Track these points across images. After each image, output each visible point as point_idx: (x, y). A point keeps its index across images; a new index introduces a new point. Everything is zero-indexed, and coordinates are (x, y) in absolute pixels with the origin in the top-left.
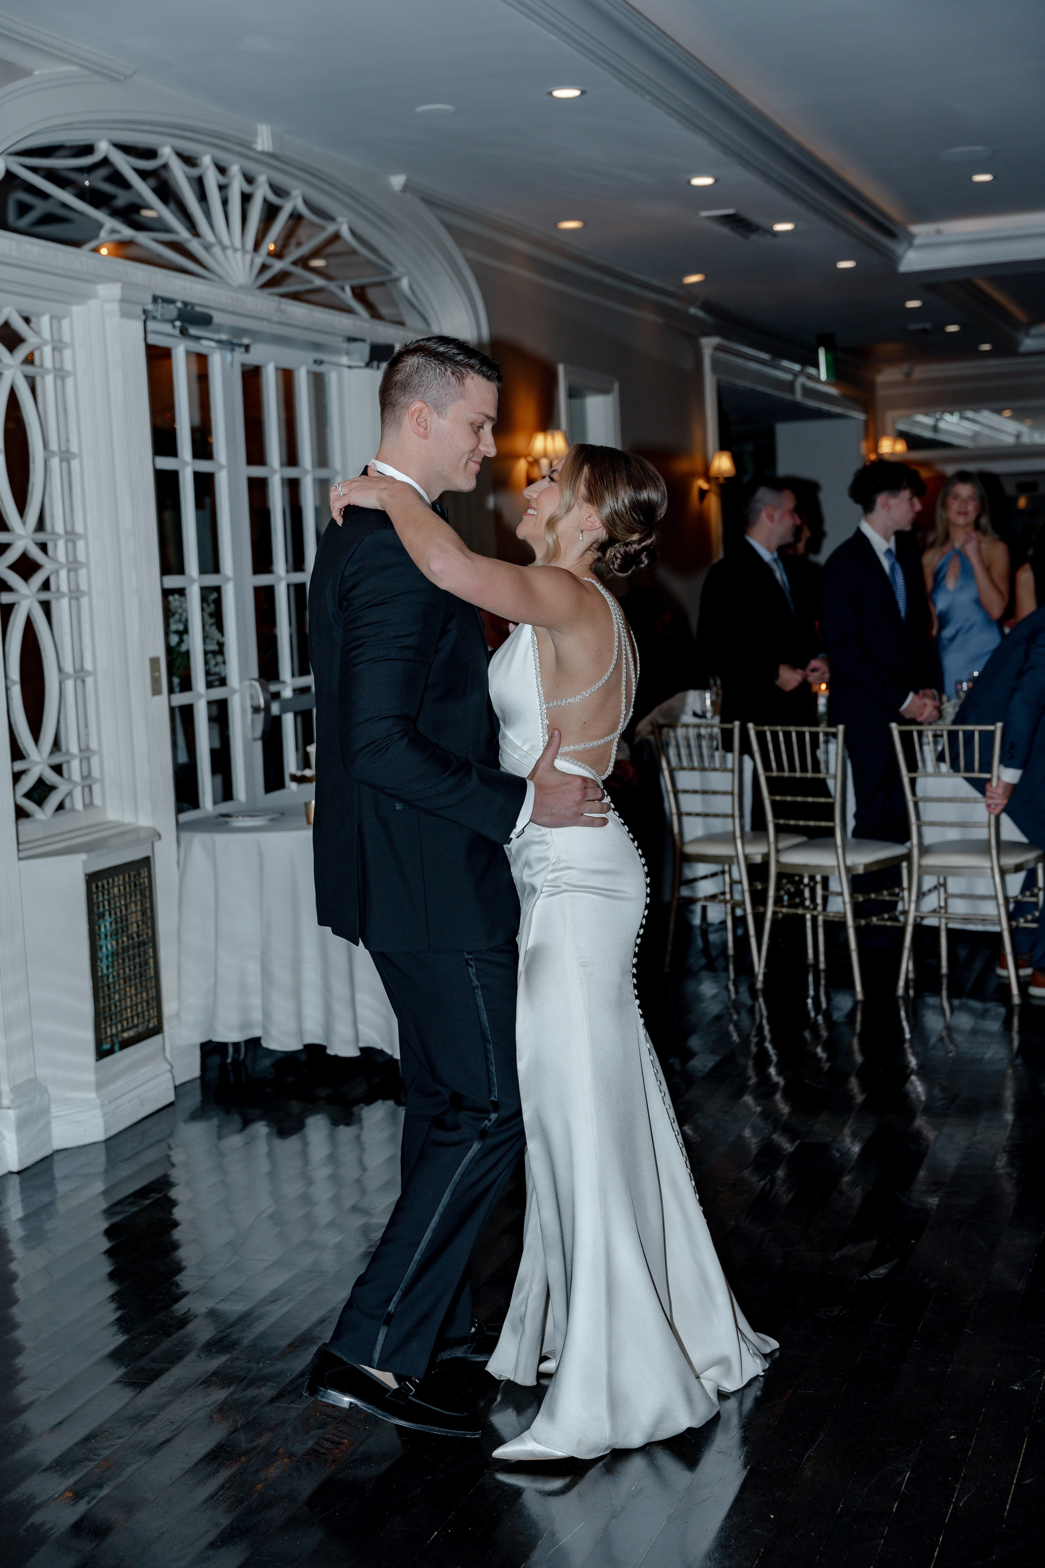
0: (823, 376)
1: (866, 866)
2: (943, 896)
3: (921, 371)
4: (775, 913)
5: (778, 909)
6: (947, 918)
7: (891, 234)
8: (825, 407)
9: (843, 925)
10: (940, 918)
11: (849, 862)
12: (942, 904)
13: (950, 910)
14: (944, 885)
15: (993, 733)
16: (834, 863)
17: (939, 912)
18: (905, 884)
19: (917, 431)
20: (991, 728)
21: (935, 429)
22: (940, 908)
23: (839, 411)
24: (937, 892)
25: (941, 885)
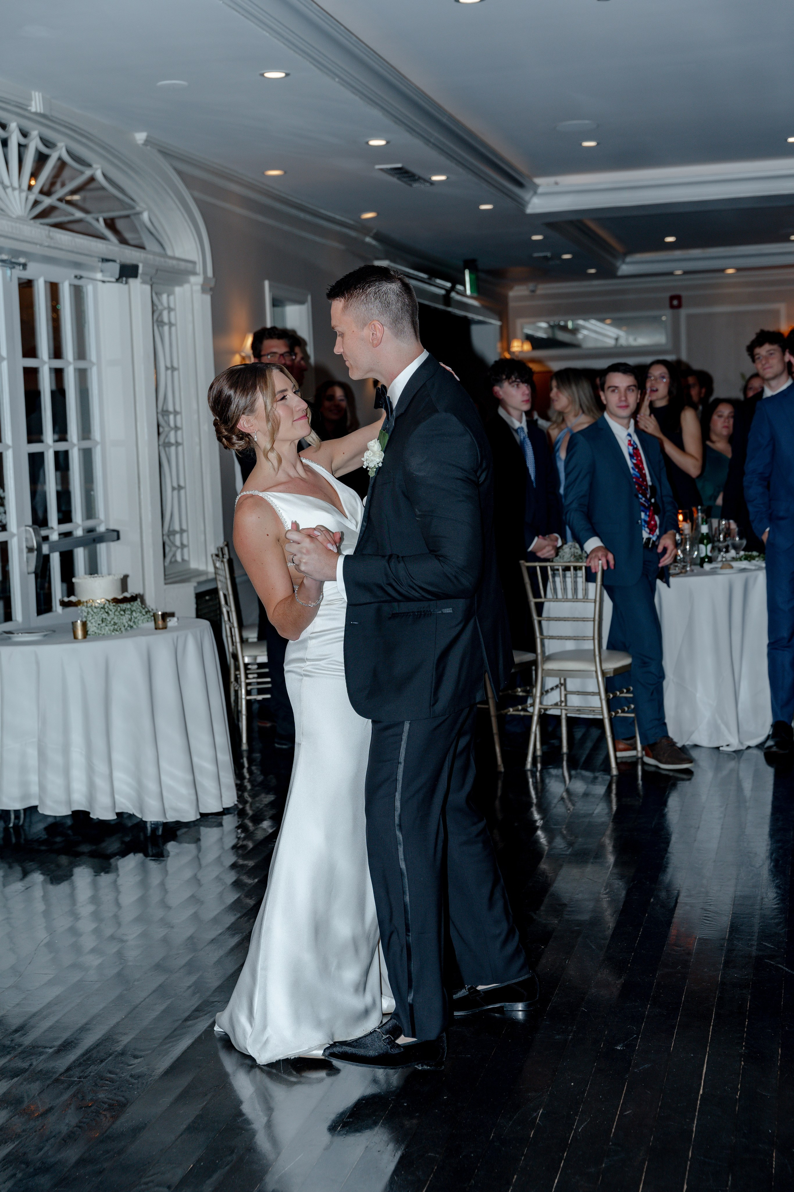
0: (468, 291)
2: (563, 693)
3: (544, 288)
6: (566, 710)
7: (520, 184)
8: (471, 316)
10: (561, 709)
12: (563, 699)
13: (569, 704)
14: (564, 684)
17: (561, 705)
22: (561, 702)
23: (481, 318)
24: (558, 690)
25: (562, 684)
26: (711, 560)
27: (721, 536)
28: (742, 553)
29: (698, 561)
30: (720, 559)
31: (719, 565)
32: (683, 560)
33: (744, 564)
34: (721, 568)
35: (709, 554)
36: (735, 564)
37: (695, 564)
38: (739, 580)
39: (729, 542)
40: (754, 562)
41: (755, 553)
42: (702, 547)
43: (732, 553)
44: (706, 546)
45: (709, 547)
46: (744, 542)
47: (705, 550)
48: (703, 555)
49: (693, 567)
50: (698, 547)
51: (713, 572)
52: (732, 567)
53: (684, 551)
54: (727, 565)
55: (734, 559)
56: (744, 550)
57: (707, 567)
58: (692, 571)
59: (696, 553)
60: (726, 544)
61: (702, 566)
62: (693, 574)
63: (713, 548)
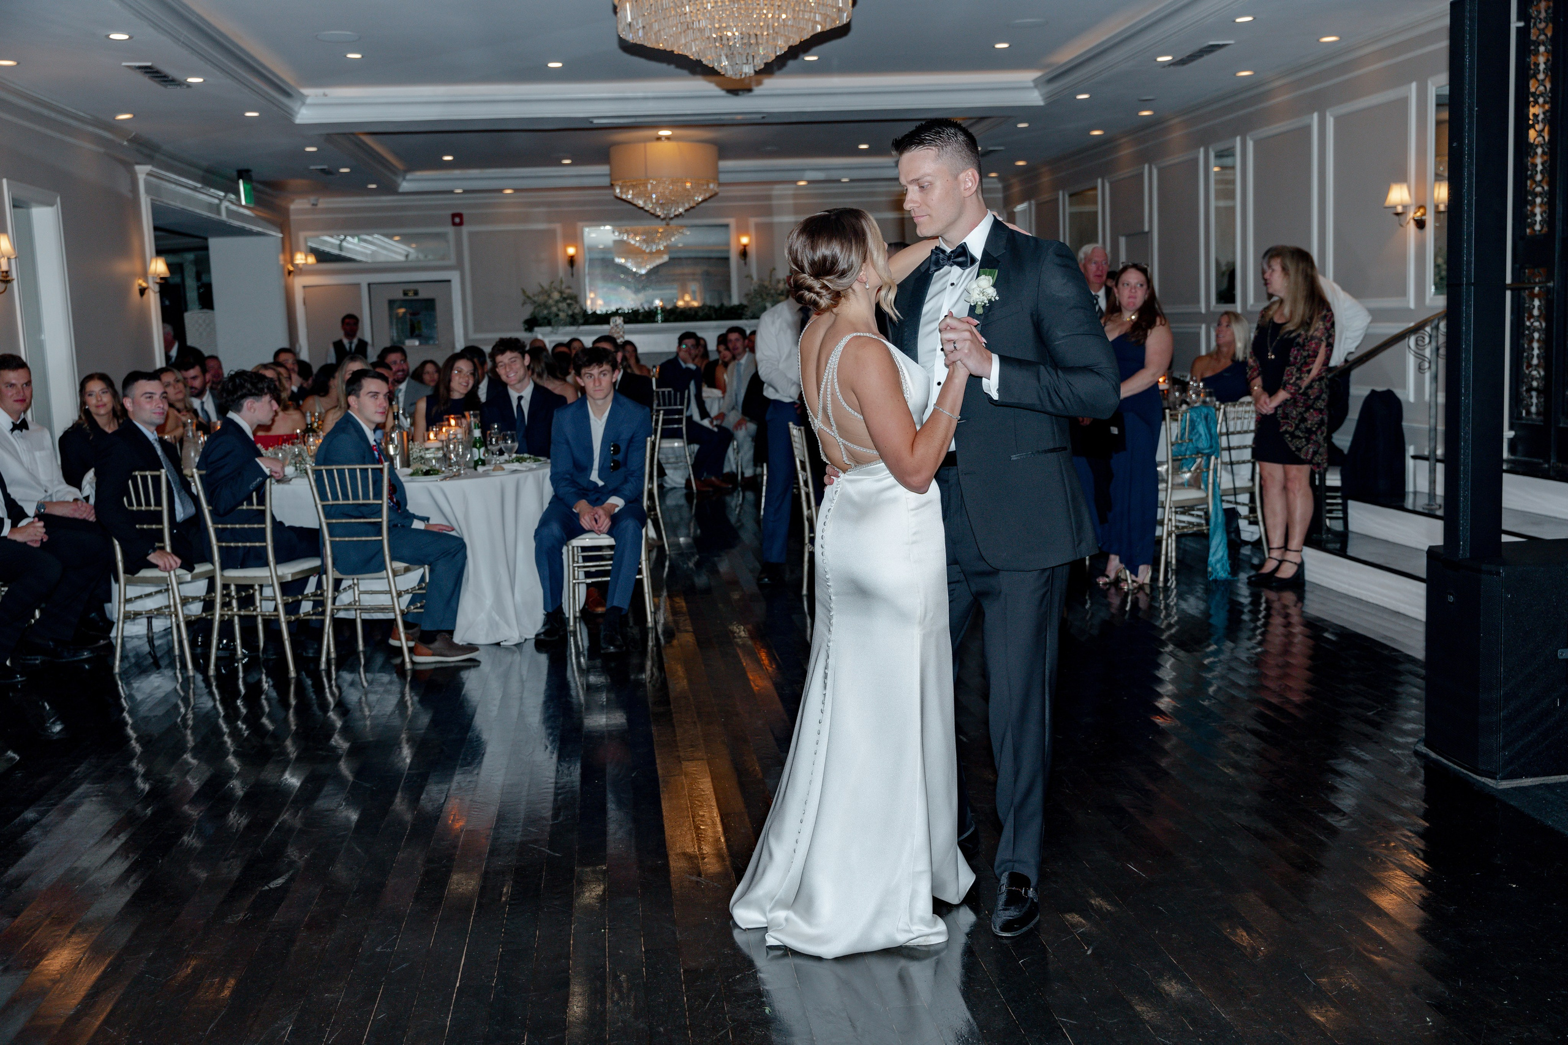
0: (243, 203)
1: (293, 574)
2: (357, 592)
3: (325, 202)
4: (222, 615)
5: (223, 613)
6: (360, 612)
7: (288, 94)
8: (248, 226)
9: (277, 621)
10: (356, 610)
11: (279, 573)
12: (357, 599)
14: (358, 584)
15: (381, 470)
16: (268, 574)
18: (325, 588)
19: (327, 249)
20: (380, 466)
21: (340, 247)
22: (355, 600)
23: (260, 229)
24: (350, 592)
25: (354, 584)
26: (484, 463)
27: (494, 440)
28: (514, 455)
29: (472, 465)
30: (493, 462)
31: (492, 468)
32: (457, 463)
33: (516, 466)
34: (493, 470)
35: (482, 457)
36: (506, 466)
37: (469, 468)
38: (510, 481)
39: (502, 445)
40: (524, 463)
41: (526, 455)
42: (475, 450)
43: (506, 456)
44: (479, 449)
45: (482, 450)
46: (516, 445)
47: (478, 453)
48: (476, 458)
49: (467, 470)
50: (471, 451)
51: (486, 474)
52: (503, 469)
53: (457, 455)
54: (499, 468)
55: (507, 462)
56: (516, 453)
57: (480, 469)
58: (466, 474)
59: (469, 456)
60: (498, 447)
61: (476, 469)
62: (467, 477)
63: (487, 451)
